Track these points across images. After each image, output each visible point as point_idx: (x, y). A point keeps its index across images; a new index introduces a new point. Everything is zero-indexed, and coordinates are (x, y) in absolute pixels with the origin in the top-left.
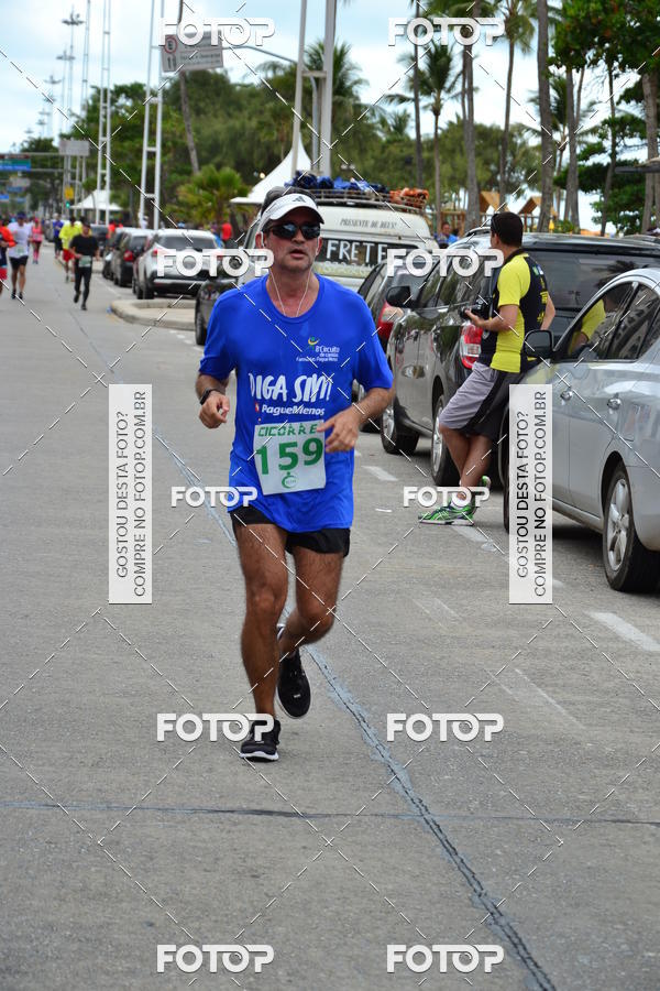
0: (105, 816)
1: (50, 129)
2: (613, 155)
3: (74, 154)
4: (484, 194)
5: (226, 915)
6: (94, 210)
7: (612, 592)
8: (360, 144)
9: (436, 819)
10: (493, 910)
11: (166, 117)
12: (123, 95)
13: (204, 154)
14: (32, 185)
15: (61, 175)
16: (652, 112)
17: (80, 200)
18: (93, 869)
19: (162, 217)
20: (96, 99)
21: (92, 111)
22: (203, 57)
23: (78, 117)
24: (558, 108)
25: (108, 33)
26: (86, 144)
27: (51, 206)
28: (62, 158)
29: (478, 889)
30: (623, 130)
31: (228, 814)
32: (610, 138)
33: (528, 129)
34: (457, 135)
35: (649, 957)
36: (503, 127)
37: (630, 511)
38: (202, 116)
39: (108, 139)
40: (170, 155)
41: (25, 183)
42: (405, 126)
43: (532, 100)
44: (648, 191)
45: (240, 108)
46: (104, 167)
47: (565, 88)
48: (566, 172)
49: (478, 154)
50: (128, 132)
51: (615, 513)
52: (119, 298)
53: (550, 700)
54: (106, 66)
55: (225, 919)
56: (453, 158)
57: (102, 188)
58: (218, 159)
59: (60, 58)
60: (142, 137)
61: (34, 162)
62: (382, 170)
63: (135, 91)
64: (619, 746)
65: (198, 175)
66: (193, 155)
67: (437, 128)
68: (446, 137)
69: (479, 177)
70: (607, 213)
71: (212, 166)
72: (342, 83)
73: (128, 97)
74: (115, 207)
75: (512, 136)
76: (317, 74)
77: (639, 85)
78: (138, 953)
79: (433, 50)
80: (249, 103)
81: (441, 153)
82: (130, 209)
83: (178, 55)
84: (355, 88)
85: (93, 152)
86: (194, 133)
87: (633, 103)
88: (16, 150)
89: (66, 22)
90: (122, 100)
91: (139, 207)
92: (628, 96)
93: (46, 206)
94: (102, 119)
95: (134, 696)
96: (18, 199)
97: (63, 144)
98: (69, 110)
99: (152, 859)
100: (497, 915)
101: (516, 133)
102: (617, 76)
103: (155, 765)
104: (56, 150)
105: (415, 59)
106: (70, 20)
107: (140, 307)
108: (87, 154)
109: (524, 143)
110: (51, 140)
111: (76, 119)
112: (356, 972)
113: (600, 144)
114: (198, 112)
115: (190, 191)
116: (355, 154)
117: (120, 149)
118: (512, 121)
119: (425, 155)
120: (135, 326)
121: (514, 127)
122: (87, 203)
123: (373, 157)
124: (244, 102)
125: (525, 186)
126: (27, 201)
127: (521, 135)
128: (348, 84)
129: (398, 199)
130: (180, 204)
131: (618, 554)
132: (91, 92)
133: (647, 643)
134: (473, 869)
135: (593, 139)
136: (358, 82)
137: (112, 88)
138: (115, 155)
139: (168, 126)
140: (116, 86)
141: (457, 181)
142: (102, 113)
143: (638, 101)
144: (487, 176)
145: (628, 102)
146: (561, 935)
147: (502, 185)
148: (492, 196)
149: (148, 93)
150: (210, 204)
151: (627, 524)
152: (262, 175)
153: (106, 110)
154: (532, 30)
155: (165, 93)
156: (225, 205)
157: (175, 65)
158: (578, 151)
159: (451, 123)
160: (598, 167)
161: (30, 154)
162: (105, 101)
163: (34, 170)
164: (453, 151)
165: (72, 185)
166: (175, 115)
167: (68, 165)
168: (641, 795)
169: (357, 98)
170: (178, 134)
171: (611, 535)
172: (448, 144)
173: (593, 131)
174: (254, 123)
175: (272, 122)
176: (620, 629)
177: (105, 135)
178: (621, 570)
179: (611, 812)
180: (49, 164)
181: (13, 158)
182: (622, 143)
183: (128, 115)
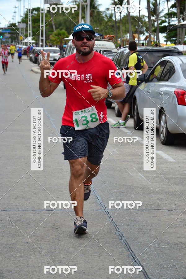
0: (17, 213)
1: (15, 20)
2: (169, 23)
3: (22, 27)
4: (134, 35)
5: (48, 240)
6: (28, 43)
7: (162, 145)
8: (100, 22)
9: (108, 211)
10: (121, 236)
11: (46, 16)
12: (35, 10)
13: (57, 26)
14: (11, 36)
15: (18, 34)
17: (24, 40)
18: (13, 228)
20: (27, 12)
21: (26, 15)
23: (23, 17)
24: (154, 10)
26: (25, 24)
27: (16, 42)
28: (19, 28)
29: (118, 230)
30: (171, 16)
31: (51, 211)
32: (168, 18)
33: (146, 16)
34: (126, 19)
35: (163, 247)
36: (138, 16)
37: (166, 123)
39: (31, 23)
40: (48, 27)
41: (9, 35)
42: (112, 16)
46: (30, 30)
47: (155, 5)
48: (156, 28)
49: (132, 24)
50: (36, 20)
51: (162, 123)
52: (34, 67)
53: (142, 176)
54: (29, 3)
55: (48, 241)
56: (125, 25)
57: (30, 36)
58: (61, 27)
60: (40, 22)
61: (11, 30)
63: (38, 9)
64: (160, 188)
65: (55, 32)
66: (54, 27)
67: (120, 17)
68: (123, 19)
69: (133, 30)
70: (168, 39)
71: (59, 30)
72: (94, 6)
73: (36, 11)
74: (34, 41)
75: (141, 18)
76: (86, 4)
77: (175, 3)
78: (23, 251)
81: (122, 24)
82: (38, 42)
84: (98, 7)
85: (27, 27)
86: (54, 21)
88: (6, 27)
90: (34, 12)
92: (173, 6)
93: (15, 42)
94: (29, 17)
95: (28, 178)
96: (7, 40)
97: (19, 24)
98: (20, 15)
99: (29, 224)
100: (122, 237)
101: (142, 18)
103: (32, 198)
104: (17, 26)
108: (25, 27)
109: (145, 21)
110: (16, 24)
111: (22, 18)
112: (82, 254)
113: (165, 20)
115: (53, 36)
116: (98, 25)
117: (34, 26)
119: (118, 24)
120: (37, 75)
121: (142, 16)
122: (26, 41)
123: (103, 25)
125: (145, 32)
126: (10, 40)
127: (144, 18)
128: (96, 5)
129: (106, 38)
130: (51, 40)
131: (163, 135)
132: (26, 10)
133: (170, 159)
134: (117, 224)
135: (163, 19)
136: (99, 5)
137: (31, 9)
138: (33, 27)
139: (47, 19)
140: (33, 8)
141: (127, 31)
142: (29, 15)
144: (135, 30)
145: (173, 8)
146: (139, 242)
147: (139, 32)
148: (136, 35)
149: (41, 10)
150: (58, 40)
151: (165, 127)
156: (63, 40)
157: (47, 2)
158: (159, 22)
159: (124, 16)
160: (165, 26)
161: (10, 27)
162: (30, 12)
163: (11, 32)
164: (125, 23)
166: (49, 16)
167: (20, 30)
168: (165, 202)
169: (98, 9)
170: (50, 21)
171: (161, 129)
172: (124, 21)
173: (164, 16)
175: (75, 16)
176: (163, 156)
177: (30, 22)
178: (164, 139)
179: (156, 207)
180: (15, 30)
181: (5, 29)
182: (171, 19)
183: (36, 16)
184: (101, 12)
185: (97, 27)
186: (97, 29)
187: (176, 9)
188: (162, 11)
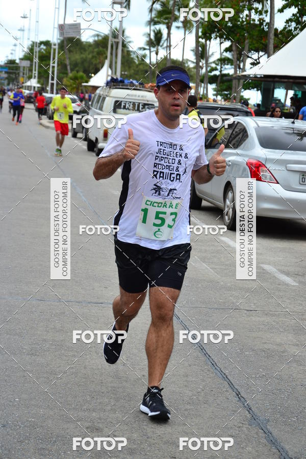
2: (221, 71)
3: (24, 65)
6: (31, 86)
11: (59, 53)
12: (43, 45)
13: (72, 67)
14: (8, 76)
15: (19, 74)
16: (235, 56)
17: (26, 82)
19: (57, 90)
20: (33, 46)
21: (31, 50)
22: (74, 32)
23: (26, 52)
24: (201, 54)
25: (37, 22)
26: (29, 62)
27: (15, 84)
28: (19, 67)
30: (224, 62)
32: (220, 65)
33: (190, 61)
34: (165, 62)
36: (181, 60)
38: (72, 53)
40: (60, 67)
41: (5, 76)
42: (145, 58)
43: (192, 50)
44: (234, 85)
45: (85, 50)
46: (35, 71)
47: (204, 47)
48: (204, 77)
50: (45, 58)
57: (34, 78)
58: (77, 69)
59: (19, 30)
60: (50, 60)
61: (10, 68)
62: (136, 74)
63: (47, 43)
65: (70, 75)
66: (69, 68)
67: (157, 59)
68: (160, 63)
70: (218, 92)
73: (45, 45)
74: (39, 85)
75: (184, 63)
76: (116, 40)
77: (231, 46)
79: (156, 31)
80: (88, 48)
82: (44, 86)
83: (64, 31)
84: (128, 45)
85: (31, 65)
86: (69, 59)
87: (228, 52)
88: (2, 64)
89: (22, 17)
90: (43, 46)
91: (48, 85)
92: (227, 50)
94: (35, 54)
97: (20, 62)
98: (23, 49)
102: (223, 42)
104: (17, 64)
105: (149, 35)
106: (23, 16)
107: (50, 123)
108: (29, 65)
109: (188, 66)
110: (16, 60)
111: (24, 53)
113: (216, 67)
114: (70, 51)
115: (68, 81)
116: (127, 68)
118: (185, 58)
120: (49, 130)
121: (185, 60)
122: (28, 84)
123: (133, 70)
124: (87, 49)
126: (6, 82)
127: (187, 63)
128: (125, 43)
131: (229, 217)
132: (31, 43)
135: (214, 65)
136: (130, 42)
137: (39, 42)
138: (40, 67)
139: (60, 56)
142: (35, 50)
143: (230, 52)
145: (226, 52)
149: (52, 45)
150: (75, 85)
152: (93, 75)
153: (37, 49)
154: (193, 26)
155: (59, 44)
156: (80, 86)
157: (63, 35)
158: (208, 69)
159: (162, 58)
160: (215, 76)
161: (8, 65)
162: (36, 47)
163: (9, 71)
165: (23, 77)
167: (21, 69)
169: (128, 48)
170: (63, 59)
173: (214, 62)
174: (90, 56)
175: (97, 56)
180: (15, 68)
182: (224, 67)
183: (44, 52)
184: (132, 52)
185: (125, 72)
186: (125, 74)
187: (231, 53)
188: (212, 54)
